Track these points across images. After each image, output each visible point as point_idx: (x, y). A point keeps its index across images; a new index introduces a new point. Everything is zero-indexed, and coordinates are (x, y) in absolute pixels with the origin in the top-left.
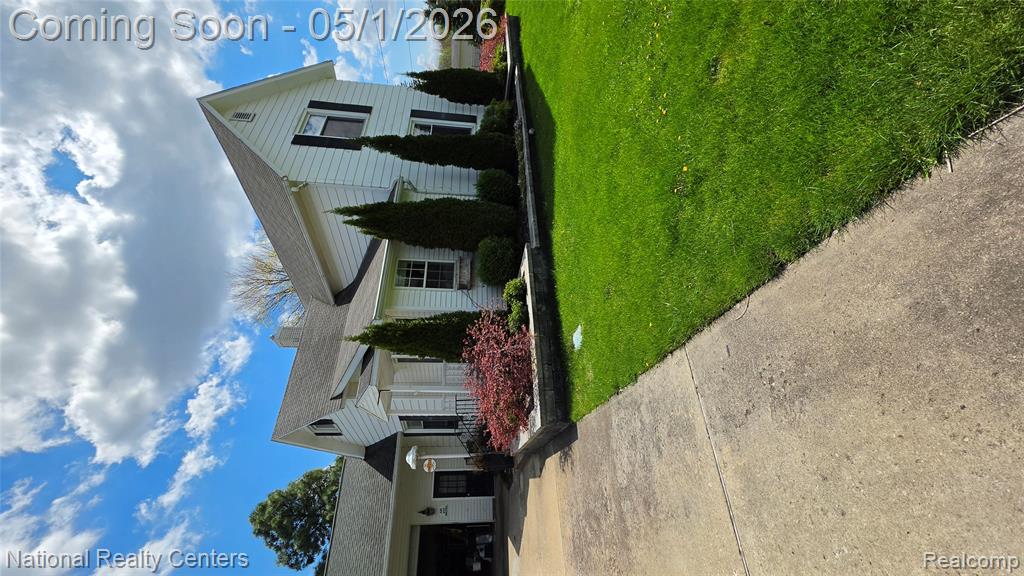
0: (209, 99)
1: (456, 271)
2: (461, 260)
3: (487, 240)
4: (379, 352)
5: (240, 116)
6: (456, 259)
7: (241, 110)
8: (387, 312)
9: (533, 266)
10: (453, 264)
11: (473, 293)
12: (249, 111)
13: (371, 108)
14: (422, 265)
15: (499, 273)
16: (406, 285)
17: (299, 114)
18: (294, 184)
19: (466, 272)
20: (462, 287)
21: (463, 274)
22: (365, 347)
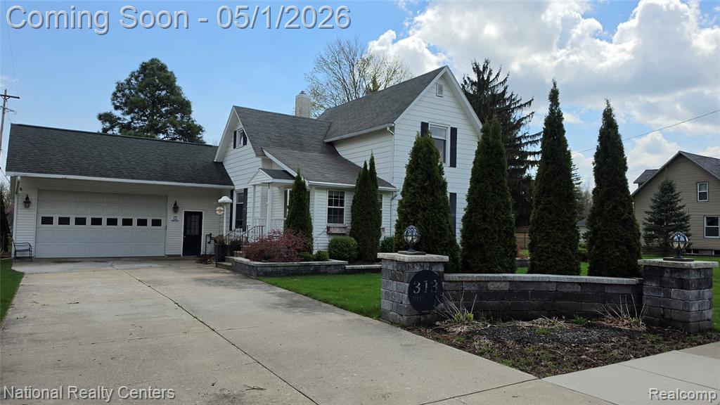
0: (448, 72)
1: (338, 225)
2: (345, 228)
3: (355, 242)
4: (292, 182)
5: (440, 89)
6: (347, 225)
7: (444, 88)
8: (314, 188)
9: (336, 265)
10: (343, 223)
11: (325, 235)
12: (445, 93)
13: (455, 167)
14: (343, 205)
15: (336, 249)
16: (329, 197)
17: (445, 123)
18: (393, 128)
19: (338, 231)
20: (328, 228)
21: (337, 228)
22: (295, 175)
